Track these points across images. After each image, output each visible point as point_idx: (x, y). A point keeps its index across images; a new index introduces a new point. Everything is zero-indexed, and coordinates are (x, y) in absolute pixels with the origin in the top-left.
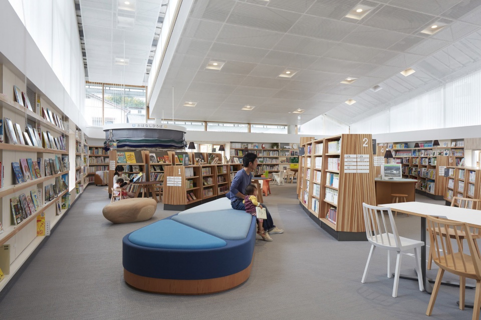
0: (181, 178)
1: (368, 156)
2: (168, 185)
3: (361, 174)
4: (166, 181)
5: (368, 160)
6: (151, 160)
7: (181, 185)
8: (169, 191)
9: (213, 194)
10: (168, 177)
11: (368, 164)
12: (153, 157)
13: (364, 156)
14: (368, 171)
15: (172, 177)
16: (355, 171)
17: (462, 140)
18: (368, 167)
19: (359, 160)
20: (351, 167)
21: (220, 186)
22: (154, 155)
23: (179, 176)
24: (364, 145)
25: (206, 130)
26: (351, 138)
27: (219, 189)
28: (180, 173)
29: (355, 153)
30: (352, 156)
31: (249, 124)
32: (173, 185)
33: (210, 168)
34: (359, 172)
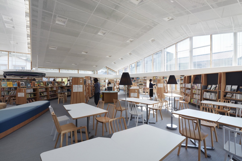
0: (24, 93)
1: (82, 85)
2: (18, 96)
3: (80, 92)
4: (18, 95)
5: (82, 87)
6: (21, 85)
7: (24, 96)
8: (19, 99)
9: (47, 98)
10: (18, 93)
11: (82, 88)
12: (23, 84)
13: (81, 85)
14: (82, 91)
15: (20, 93)
16: (77, 91)
17: (146, 77)
18: (82, 90)
19: (79, 87)
20: (76, 90)
21: (50, 95)
22: (24, 83)
23: (23, 92)
24: (81, 82)
25: (59, 72)
26: (76, 79)
27: (50, 96)
28: (24, 91)
29: (77, 85)
30: (76, 85)
31: (78, 70)
32: (20, 96)
33: (45, 89)
34: (79, 91)
